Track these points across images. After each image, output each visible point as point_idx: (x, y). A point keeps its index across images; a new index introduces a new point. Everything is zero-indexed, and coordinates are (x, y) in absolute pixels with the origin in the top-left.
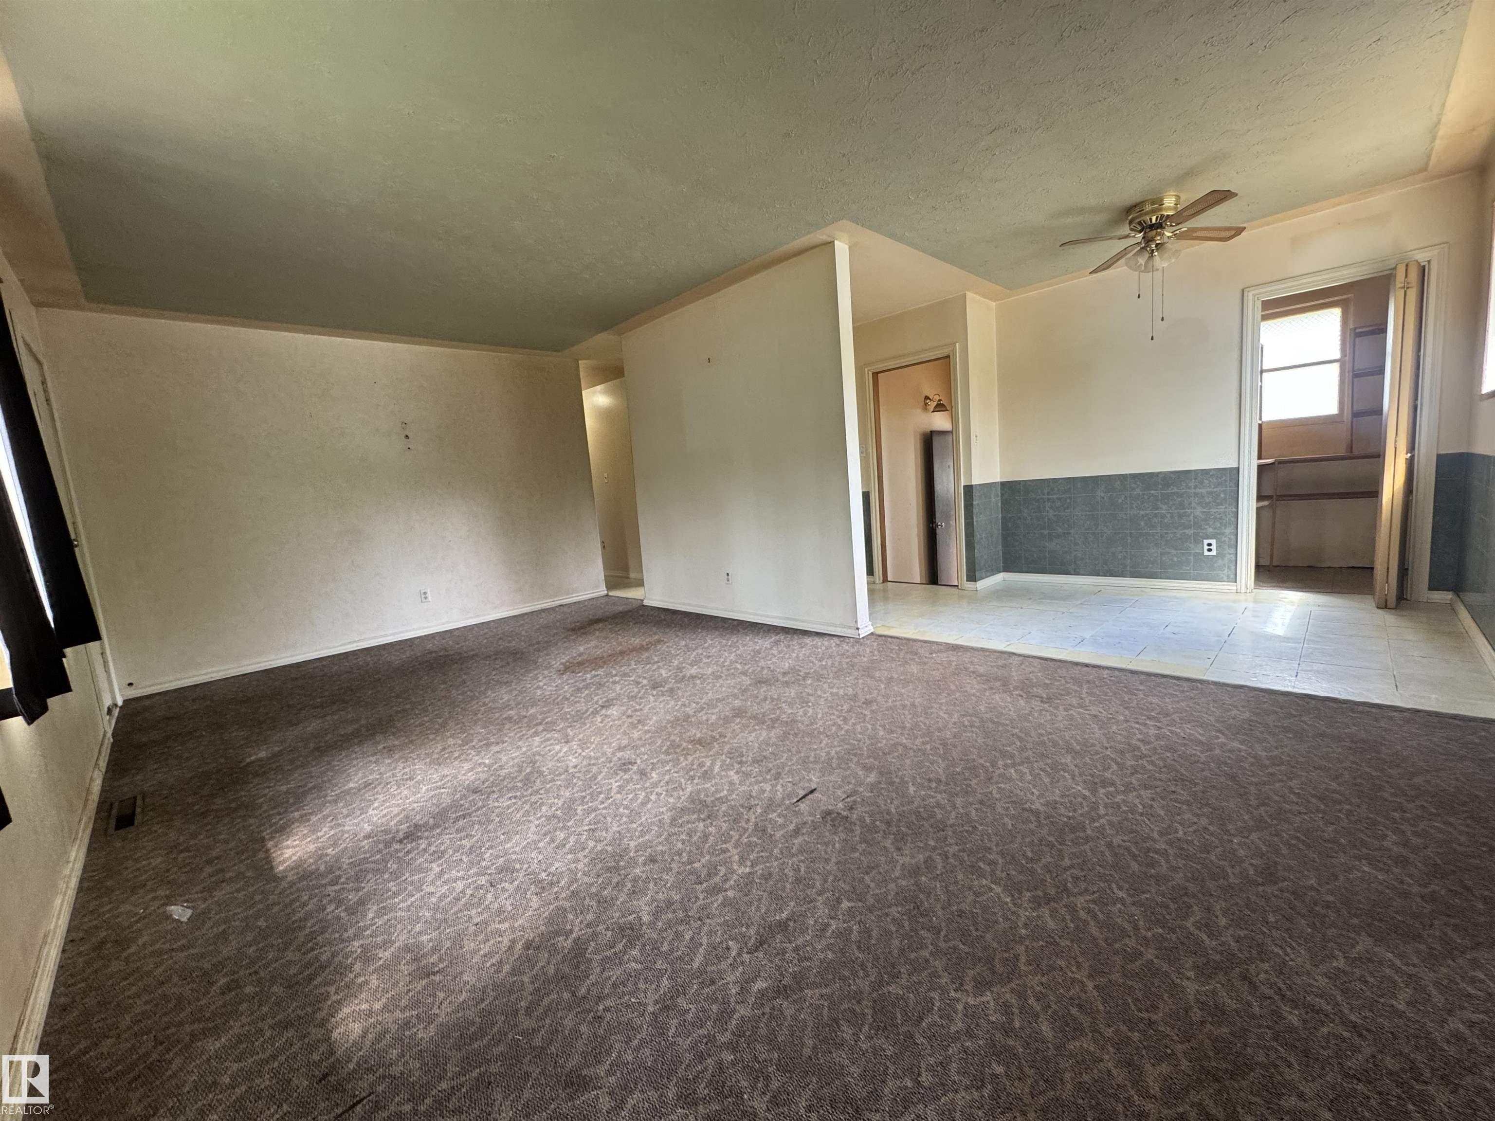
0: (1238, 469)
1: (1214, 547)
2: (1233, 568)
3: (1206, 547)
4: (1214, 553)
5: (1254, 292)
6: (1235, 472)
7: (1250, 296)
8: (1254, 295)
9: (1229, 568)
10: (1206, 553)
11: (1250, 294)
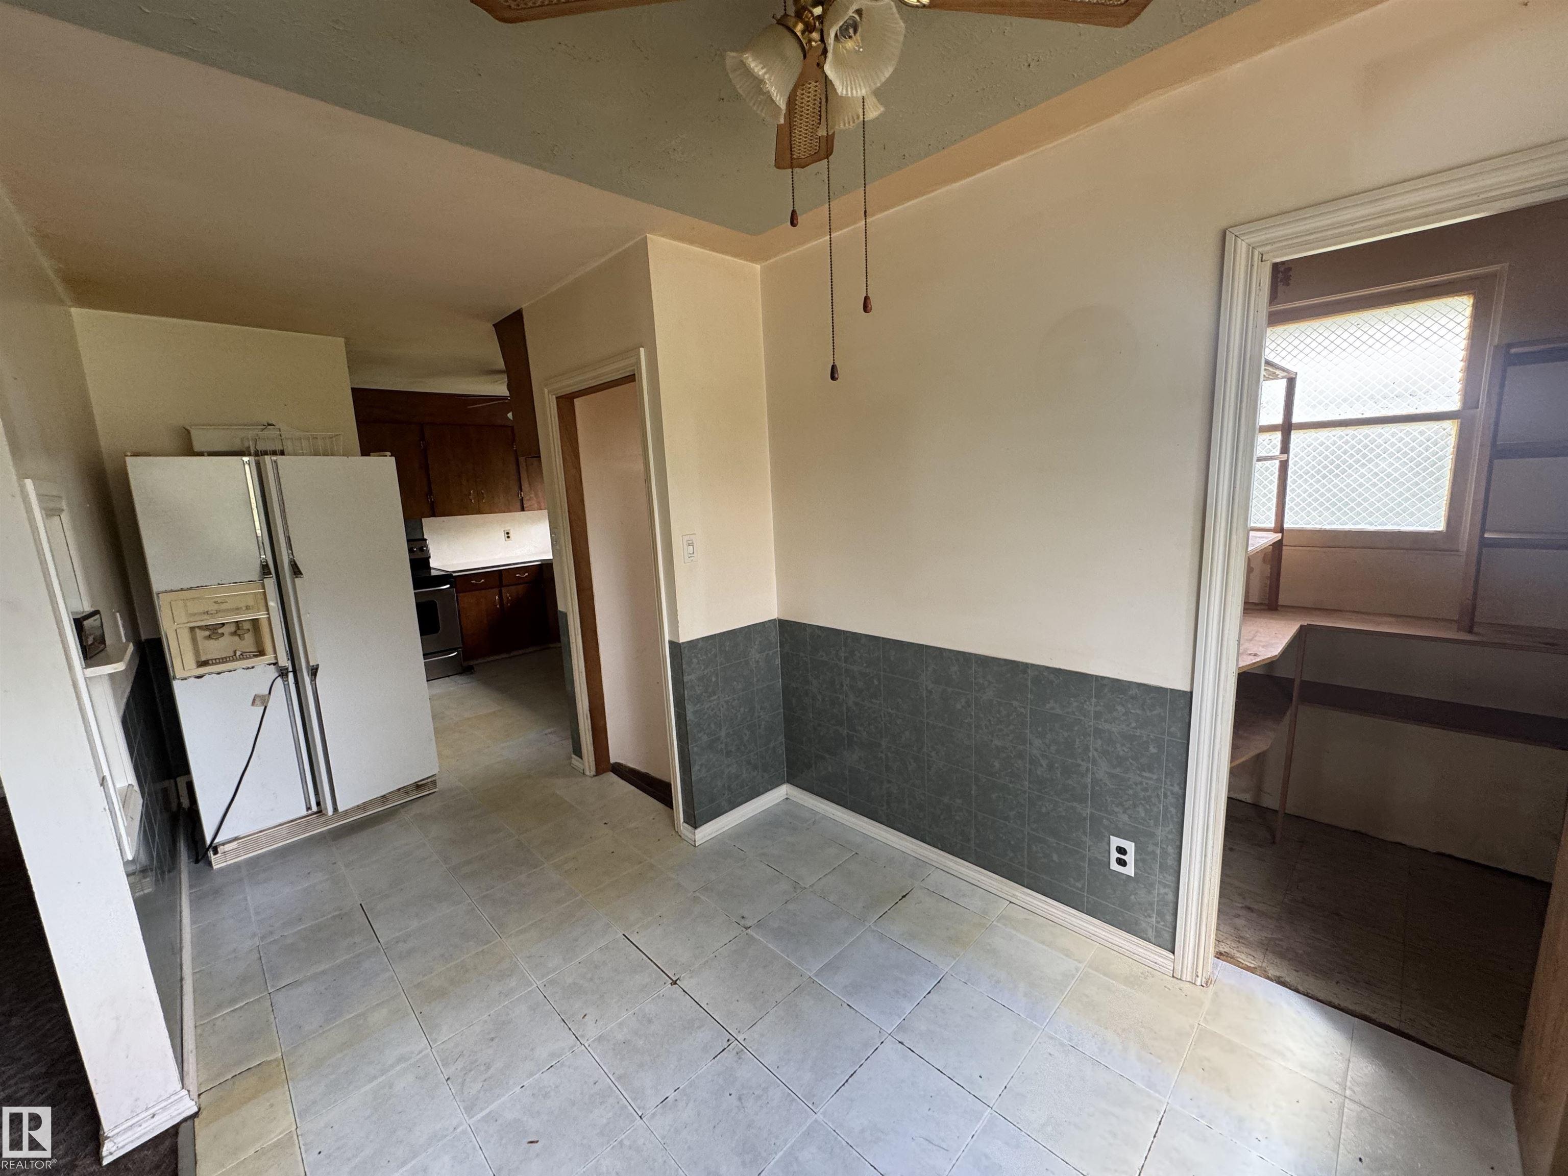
0: (1188, 697)
1: (1130, 858)
2: (1169, 918)
3: (1115, 855)
4: (1130, 870)
5: (1254, 239)
6: (1182, 702)
7: (1240, 250)
8: (1252, 248)
9: (1160, 914)
10: (1114, 866)
11: (1242, 247)
